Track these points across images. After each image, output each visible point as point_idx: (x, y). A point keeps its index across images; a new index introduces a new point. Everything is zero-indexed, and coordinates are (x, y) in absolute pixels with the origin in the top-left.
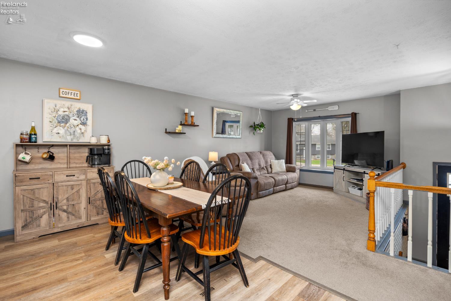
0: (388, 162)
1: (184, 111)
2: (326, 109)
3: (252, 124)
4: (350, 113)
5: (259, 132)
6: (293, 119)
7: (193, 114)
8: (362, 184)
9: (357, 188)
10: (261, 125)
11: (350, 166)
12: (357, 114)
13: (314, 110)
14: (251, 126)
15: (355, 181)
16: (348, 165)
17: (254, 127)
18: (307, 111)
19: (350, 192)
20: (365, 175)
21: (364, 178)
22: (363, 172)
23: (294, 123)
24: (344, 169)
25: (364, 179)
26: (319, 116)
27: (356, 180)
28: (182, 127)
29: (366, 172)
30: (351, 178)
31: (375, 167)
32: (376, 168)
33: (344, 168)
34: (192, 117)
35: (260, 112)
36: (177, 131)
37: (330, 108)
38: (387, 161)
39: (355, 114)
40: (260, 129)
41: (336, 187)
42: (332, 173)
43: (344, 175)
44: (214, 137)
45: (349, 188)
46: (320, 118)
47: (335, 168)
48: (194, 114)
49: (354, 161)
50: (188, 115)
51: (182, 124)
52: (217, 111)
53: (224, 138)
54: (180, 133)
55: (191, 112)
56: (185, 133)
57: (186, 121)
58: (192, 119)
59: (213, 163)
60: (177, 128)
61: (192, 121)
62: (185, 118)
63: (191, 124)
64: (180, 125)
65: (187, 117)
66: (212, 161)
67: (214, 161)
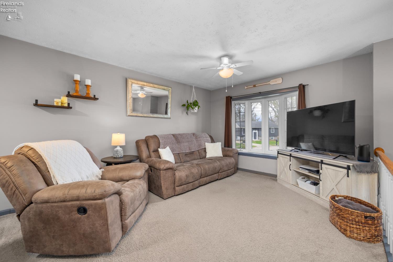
0: (361, 148)
1: (73, 77)
2: (268, 83)
3: (185, 102)
4: (298, 85)
5: (192, 111)
6: (231, 97)
7: (88, 82)
8: (318, 177)
9: (309, 182)
10: (195, 104)
11: (298, 152)
12: (306, 87)
13: (255, 86)
14: (184, 105)
15: (306, 173)
16: (295, 150)
17: (188, 106)
18: (246, 88)
19: (300, 186)
20: (323, 165)
21: (321, 169)
22: (320, 161)
23: (233, 102)
24: (290, 156)
25: (321, 171)
26: (260, 93)
27: (307, 171)
28: (68, 99)
29: (324, 162)
30: (300, 167)
31: (338, 155)
32: (340, 156)
33: (291, 154)
34: (87, 86)
35: (194, 89)
36: (55, 104)
37: (272, 82)
38: (358, 146)
39: (304, 86)
40: (192, 108)
41: (280, 177)
42: (275, 158)
43: (291, 163)
44: (129, 116)
45: (298, 180)
46: (260, 94)
47: (278, 153)
48: (92, 83)
49: (300, 144)
50: (79, 84)
51: (69, 95)
52: (132, 83)
53: (145, 117)
54: (62, 107)
55: (85, 80)
56: (71, 108)
57: (76, 91)
58: (87, 89)
59: (118, 148)
60: (56, 100)
61: (87, 92)
62: (75, 87)
63: (86, 95)
64: (65, 96)
65: (78, 86)
66: (117, 146)
67: (119, 146)
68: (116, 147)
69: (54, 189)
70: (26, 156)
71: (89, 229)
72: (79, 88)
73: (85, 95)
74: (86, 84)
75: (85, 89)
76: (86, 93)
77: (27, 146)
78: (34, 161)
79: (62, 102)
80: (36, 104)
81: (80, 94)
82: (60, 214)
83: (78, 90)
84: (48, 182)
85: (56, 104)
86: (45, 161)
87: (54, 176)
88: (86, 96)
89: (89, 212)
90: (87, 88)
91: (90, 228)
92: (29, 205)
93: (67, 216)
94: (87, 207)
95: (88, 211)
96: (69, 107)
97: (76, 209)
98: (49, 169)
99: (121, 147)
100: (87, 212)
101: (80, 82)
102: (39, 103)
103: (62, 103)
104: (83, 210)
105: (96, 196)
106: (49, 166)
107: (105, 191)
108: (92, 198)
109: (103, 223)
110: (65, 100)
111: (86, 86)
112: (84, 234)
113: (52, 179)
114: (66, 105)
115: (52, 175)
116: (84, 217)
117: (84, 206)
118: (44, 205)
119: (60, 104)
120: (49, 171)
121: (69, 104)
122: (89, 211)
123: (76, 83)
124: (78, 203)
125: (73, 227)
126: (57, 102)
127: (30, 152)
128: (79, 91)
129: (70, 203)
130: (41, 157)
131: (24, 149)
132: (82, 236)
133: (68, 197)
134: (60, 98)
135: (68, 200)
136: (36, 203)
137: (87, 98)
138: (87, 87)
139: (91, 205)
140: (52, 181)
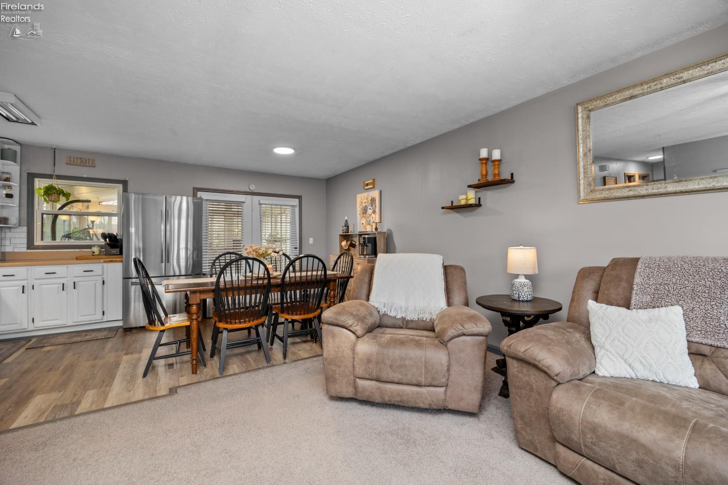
7: (496, 155)
50: (486, 163)
52: (590, 111)
53: (643, 197)
54: (471, 206)
57: (482, 176)
58: (495, 167)
59: (522, 280)
60: (461, 197)
61: (494, 173)
62: (482, 171)
63: (493, 179)
65: (484, 167)
66: (519, 275)
67: (524, 275)
68: (517, 276)
72: (486, 169)
74: (493, 159)
79: (468, 198)
83: (485, 173)
90: (494, 165)
96: (479, 204)
99: (527, 277)
101: (486, 159)
103: (467, 200)
121: (479, 199)
123: (482, 164)
126: (461, 199)
128: (486, 175)
138: (494, 163)
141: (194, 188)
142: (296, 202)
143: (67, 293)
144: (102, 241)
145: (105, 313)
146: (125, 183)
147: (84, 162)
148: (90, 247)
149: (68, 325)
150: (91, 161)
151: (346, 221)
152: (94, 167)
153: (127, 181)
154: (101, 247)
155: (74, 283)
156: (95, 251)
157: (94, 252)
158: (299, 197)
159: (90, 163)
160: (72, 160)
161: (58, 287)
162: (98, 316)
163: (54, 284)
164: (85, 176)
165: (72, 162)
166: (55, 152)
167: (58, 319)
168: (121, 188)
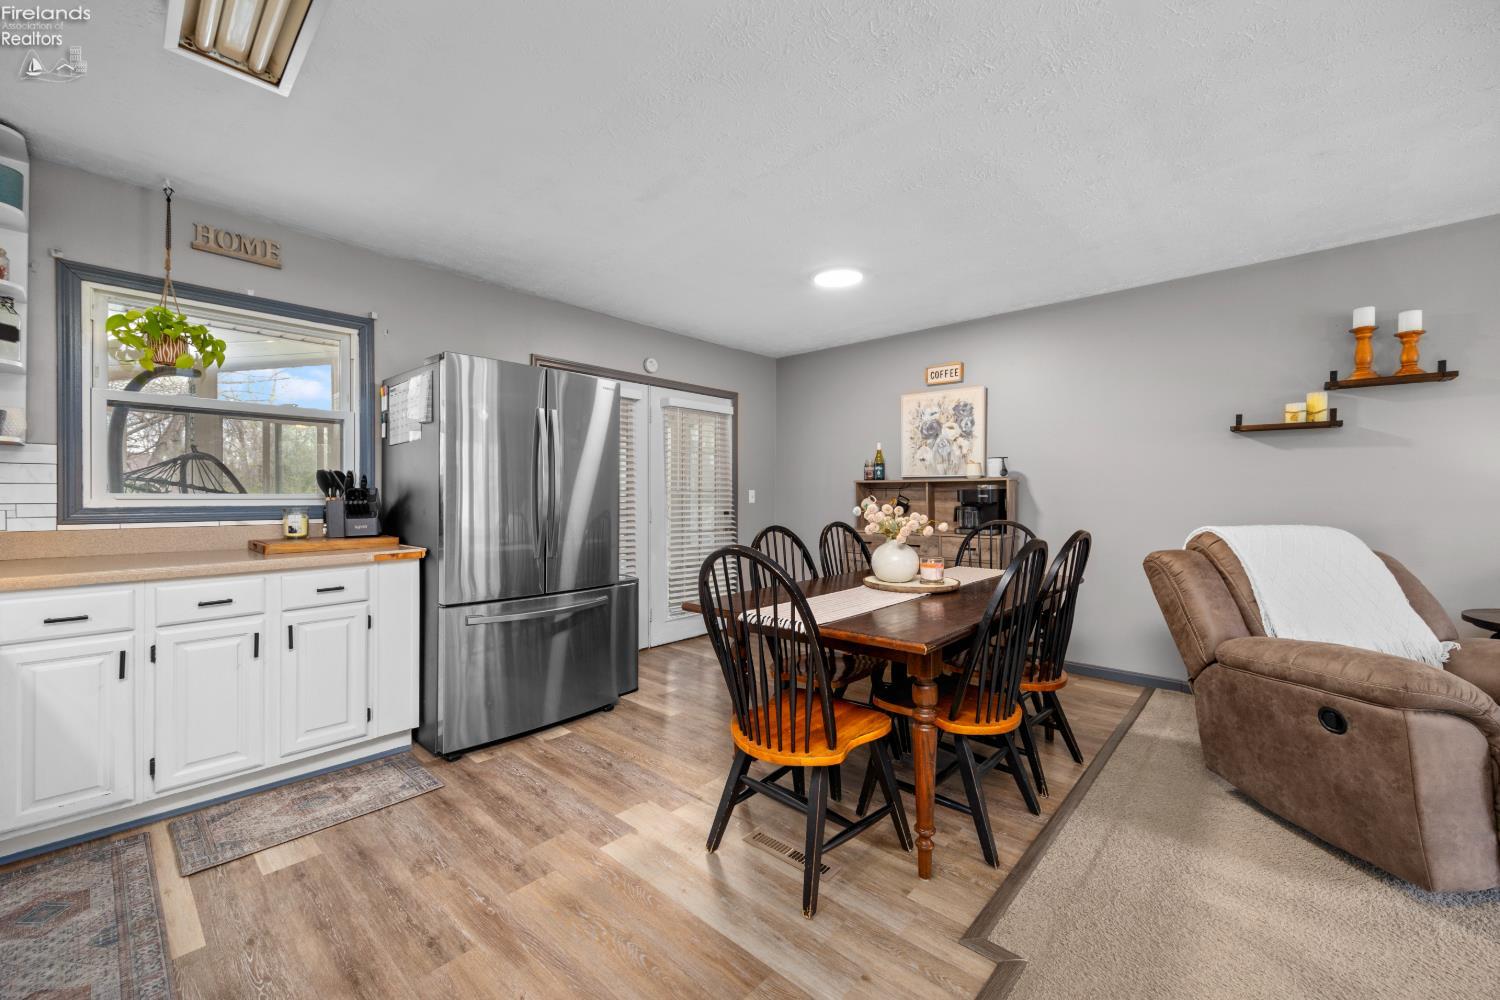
7: (1411, 321)
28: (1330, 398)
34: (1405, 336)
48: (1425, 321)
50: (1370, 338)
51: (1333, 384)
54: (1310, 426)
55: (1397, 316)
56: (1340, 424)
57: (1360, 365)
58: (1407, 346)
60: (1292, 407)
61: (1405, 358)
62: (1357, 353)
63: (1400, 372)
64: (1318, 390)
65: (1366, 345)
69: (1262, 642)
70: (1207, 556)
71: (1351, 781)
72: (1370, 350)
73: (1394, 368)
74: (1403, 328)
75: (1399, 346)
76: (1402, 363)
77: (1210, 534)
78: (1222, 569)
79: (1311, 410)
80: (1238, 428)
81: (1378, 369)
82: (1275, 707)
83: (1369, 359)
84: (1251, 625)
85: (1292, 418)
86: (1248, 574)
87: (1267, 615)
88: (1401, 374)
89: (1353, 731)
90: (1403, 343)
91: (1356, 778)
92: (1209, 664)
93: (1293, 720)
94: (1346, 715)
95: (1349, 727)
96: (1333, 422)
97: (1316, 709)
98: (1256, 595)
100: (1346, 727)
101: (1372, 329)
102: (1245, 423)
103: (1309, 413)
104: (1335, 721)
105: (1373, 691)
106: (1256, 587)
107: (1406, 688)
108: (1359, 692)
109: (1397, 780)
110: (1319, 403)
111: (1401, 336)
112: (1338, 788)
113: (1263, 622)
114: (1323, 417)
115: (1262, 612)
116: (1335, 738)
117: (1338, 708)
118: (1240, 673)
119: (1302, 418)
120: (1255, 601)
121: (1333, 412)
122: (1352, 728)
123: (1358, 339)
124: (1320, 694)
125: (1309, 754)
126: (1294, 412)
127: (1216, 547)
128: (1370, 363)
129: (1299, 688)
130: (1239, 562)
131: (1204, 539)
132: (1333, 792)
133: (1294, 672)
134: (1303, 399)
135: (1293, 677)
136: (1223, 663)
137: (1408, 378)
138: (1405, 339)
139: (1358, 713)
140: (1262, 627)
141: (532, 355)
142: (726, 406)
143: (264, 663)
144: (314, 497)
145: (374, 714)
146: (365, 326)
147: (250, 249)
148: (280, 513)
149: (268, 765)
150: (269, 250)
151: (879, 452)
152: (278, 268)
153: (373, 320)
154: (310, 512)
155: (290, 628)
156: (295, 526)
157: (292, 530)
158: (732, 396)
159: (269, 254)
160: (212, 236)
161: (238, 645)
162: (356, 727)
163: (227, 636)
164: (251, 293)
165: (212, 243)
166: (169, 200)
167: (235, 753)
168: (355, 339)
